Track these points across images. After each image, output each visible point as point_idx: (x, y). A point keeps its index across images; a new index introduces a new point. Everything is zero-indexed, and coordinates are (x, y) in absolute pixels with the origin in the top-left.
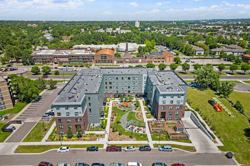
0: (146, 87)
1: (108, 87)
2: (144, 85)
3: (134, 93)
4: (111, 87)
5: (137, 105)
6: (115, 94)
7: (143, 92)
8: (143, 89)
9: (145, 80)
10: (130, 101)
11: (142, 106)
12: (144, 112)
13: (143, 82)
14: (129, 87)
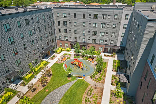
0: (126, 37)
1: (62, 31)
2: (122, 31)
3: (102, 44)
4: (66, 31)
5: (100, 68)
6: (72, 42)
7: (118, 44)
8: (120, 39)
9: (127, 22)
10: (90, 57)
11: (110, 72)
12: (108, 87)
13: (122, 26)
14: (94, 33)
